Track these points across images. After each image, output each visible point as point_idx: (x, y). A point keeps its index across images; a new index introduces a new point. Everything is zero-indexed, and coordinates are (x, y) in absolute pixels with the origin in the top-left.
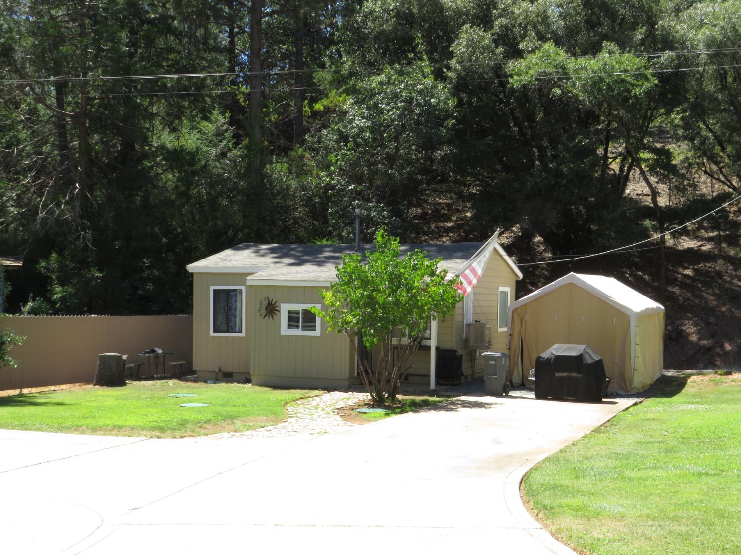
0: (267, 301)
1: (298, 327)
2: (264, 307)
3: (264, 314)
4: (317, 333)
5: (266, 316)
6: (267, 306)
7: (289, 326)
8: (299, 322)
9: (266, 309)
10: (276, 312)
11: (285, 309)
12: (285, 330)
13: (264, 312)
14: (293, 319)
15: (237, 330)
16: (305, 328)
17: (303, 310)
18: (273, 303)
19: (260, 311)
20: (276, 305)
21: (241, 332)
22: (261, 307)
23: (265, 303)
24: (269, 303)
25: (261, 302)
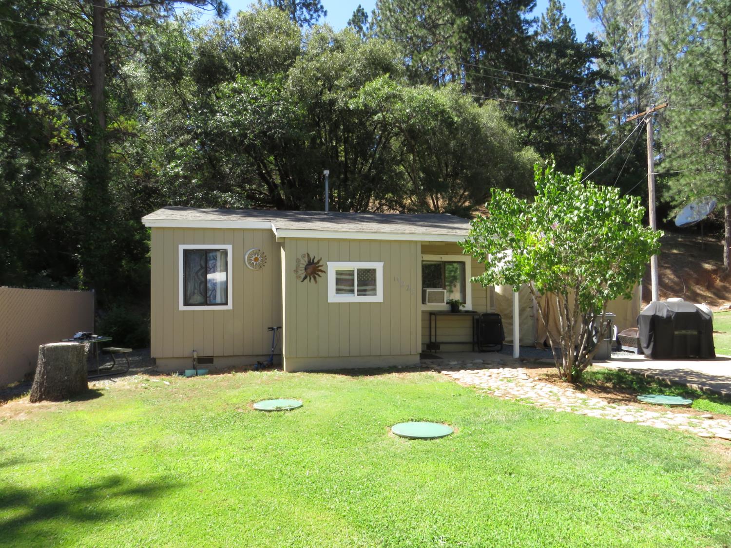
0: (306, 259)
1: (352, 291)
2: (302, 267)
3: (303, 276)
4: (378, 297)
5: (305, 278)
6: (307, 265)
7: (338, 291)
8: (353, 285)
9: (306, 269)
10: (320, 273)
11: (332, 268)
12: (333, 297)
13: (302, 273)
14: (344, 282)
15: (218, 300)
16: (361, 292)
17: (358, 270)
18: (316, 261)
19: (296, 271)
20: (320, 264)
21: (226, 304)
22: (298, 267)
23: (304, 262)
24: (309, 262)
25: (298, 261)
